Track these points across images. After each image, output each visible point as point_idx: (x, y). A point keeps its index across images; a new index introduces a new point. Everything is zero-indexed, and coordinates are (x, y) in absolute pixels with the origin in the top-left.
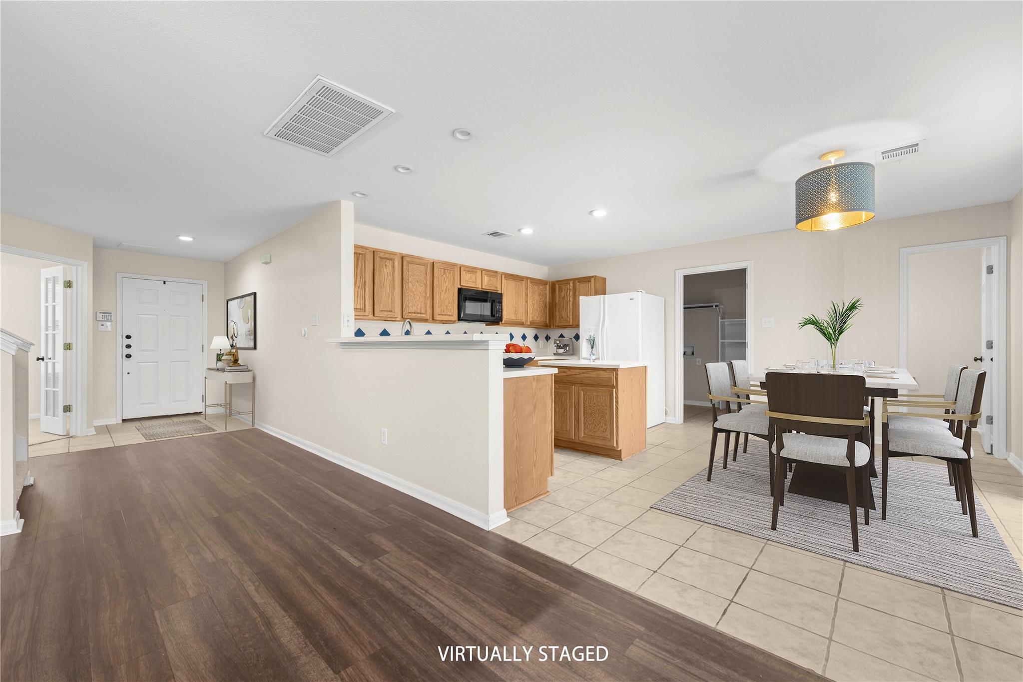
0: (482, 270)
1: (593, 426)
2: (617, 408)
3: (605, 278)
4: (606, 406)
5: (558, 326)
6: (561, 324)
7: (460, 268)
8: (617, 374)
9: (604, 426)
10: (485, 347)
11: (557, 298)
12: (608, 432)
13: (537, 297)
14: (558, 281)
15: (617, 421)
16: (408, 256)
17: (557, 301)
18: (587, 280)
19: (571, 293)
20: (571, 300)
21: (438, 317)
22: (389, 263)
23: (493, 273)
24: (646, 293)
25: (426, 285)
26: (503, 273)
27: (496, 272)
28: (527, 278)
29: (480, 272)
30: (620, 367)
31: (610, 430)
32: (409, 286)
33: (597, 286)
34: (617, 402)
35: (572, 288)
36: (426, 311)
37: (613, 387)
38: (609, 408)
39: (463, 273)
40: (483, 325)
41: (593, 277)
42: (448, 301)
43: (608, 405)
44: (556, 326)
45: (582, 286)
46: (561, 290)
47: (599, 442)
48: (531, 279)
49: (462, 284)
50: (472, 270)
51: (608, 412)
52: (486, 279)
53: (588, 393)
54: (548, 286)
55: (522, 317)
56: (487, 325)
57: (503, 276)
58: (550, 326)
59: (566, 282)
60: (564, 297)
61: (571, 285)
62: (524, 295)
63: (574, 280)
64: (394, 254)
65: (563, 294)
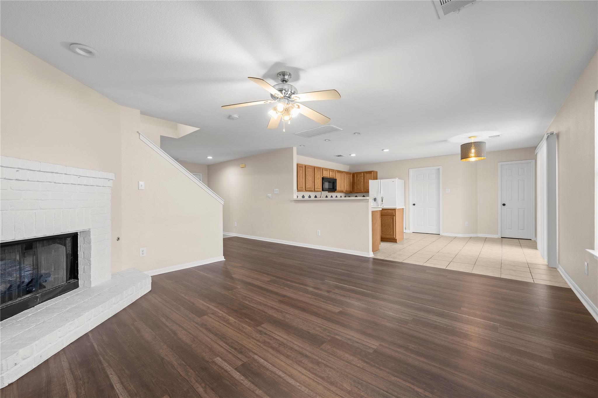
0: (329, 169)
1: (386, 230)
2: (395, 223)
3: (377, 172)
4: (391, 223)
5: (356, 192)
6: (357, 192)
7: (323, 169)
8: (395, 211)
9: (390, 230)
10: (368, 201)
11: (356, 180)
12: (392, 232)
13: (348, 180)
14: (356, 173)
15: (395, 228)
16: (307, 165)
17: (356, 181)
18: (370, 172)
19: (362, 178)
20: (362, 180)
21: (316, 190)
22: (301, 169)
23: (333, 170)
24: (399, 179)
25: (312, 176)
26: (336, 170)
27: (334, 170)
28: (344, 172)
29: (329, 170)
30: (397, 208)
31: (393, 232)
32: (307, 177)
33: (374, 175)
34: (395, 221)
35: (363, 176)
36: (312, 187)
37: (394, 216)
38: (392, 224)
39: (324, 171)
40: (327, 192)
41: (372, 171)
42: (319, 182)
43: (392, 222)
44: (355, 192)
45: (368, 176)
46: (357, 176)
47: (388, 236)
48: (345, 172)
49: (323, 176)
50: (326, 169)
51: (392, 225)
52: (331, 173)
53: (383, 218)
54: (351, 175)
55: (343, 189)
56: (328, 192)
57: (336, 171)
58: (352, 193)
59: (360, 173)
60: (359, 180)
61: (362, 174)
62: (343, 179)
63: (364, 172)
64: (302, 165)
65: (358, 179)
